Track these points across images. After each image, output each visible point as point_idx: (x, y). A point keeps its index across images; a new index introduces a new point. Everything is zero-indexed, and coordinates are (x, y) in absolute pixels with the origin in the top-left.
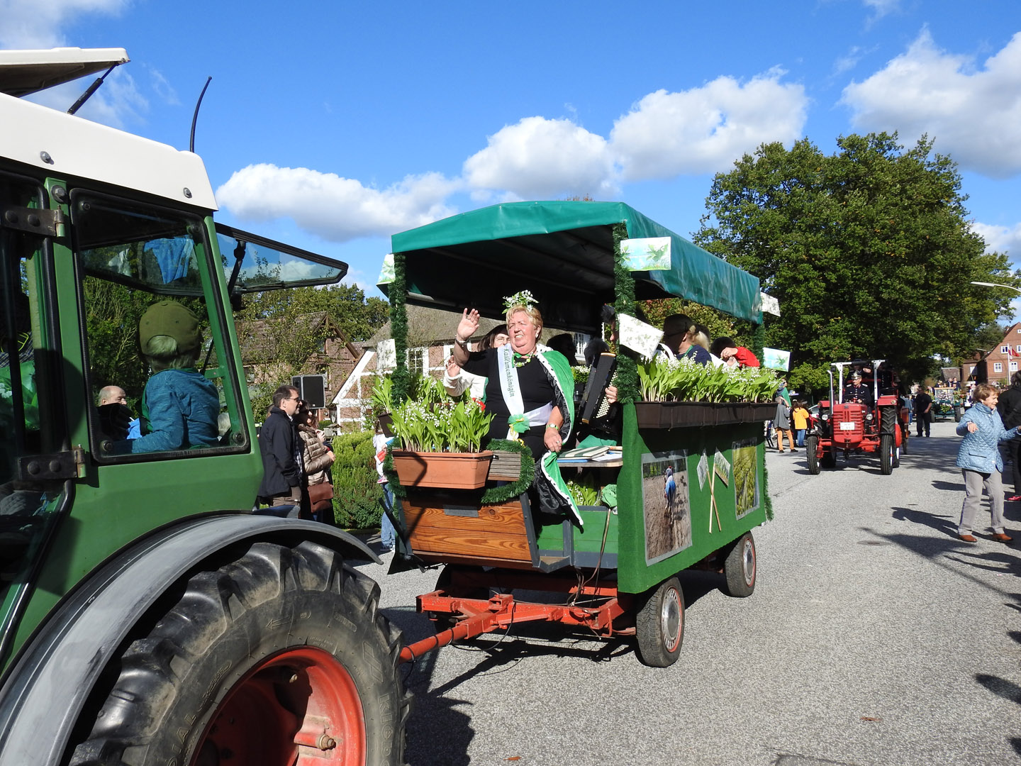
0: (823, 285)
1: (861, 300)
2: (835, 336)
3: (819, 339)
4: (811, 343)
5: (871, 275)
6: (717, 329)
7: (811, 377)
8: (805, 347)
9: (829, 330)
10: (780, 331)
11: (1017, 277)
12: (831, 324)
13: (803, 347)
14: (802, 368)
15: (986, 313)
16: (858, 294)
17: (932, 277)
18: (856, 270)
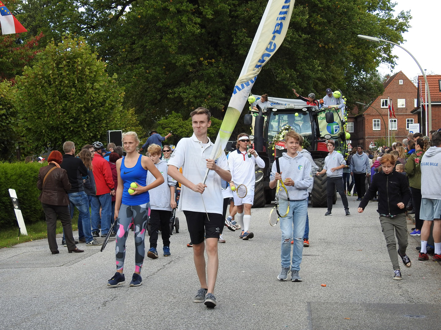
0: (199, 20)
1: (239, 42)
2: (207, 82)
3: (189, 85)
4: (181, 89)
5: (252, 12)
6: (96, 72)
7: (181, 130)
8: (175, 93)
9: (202, 75)
10: (146, 73)
11: (401, 20)
12: (204, 67)
13: (171, 93)
14: (171, 119)
15: (366, 60)
16: (235, 34)
17: (315, 20)
18: (234, 5)
